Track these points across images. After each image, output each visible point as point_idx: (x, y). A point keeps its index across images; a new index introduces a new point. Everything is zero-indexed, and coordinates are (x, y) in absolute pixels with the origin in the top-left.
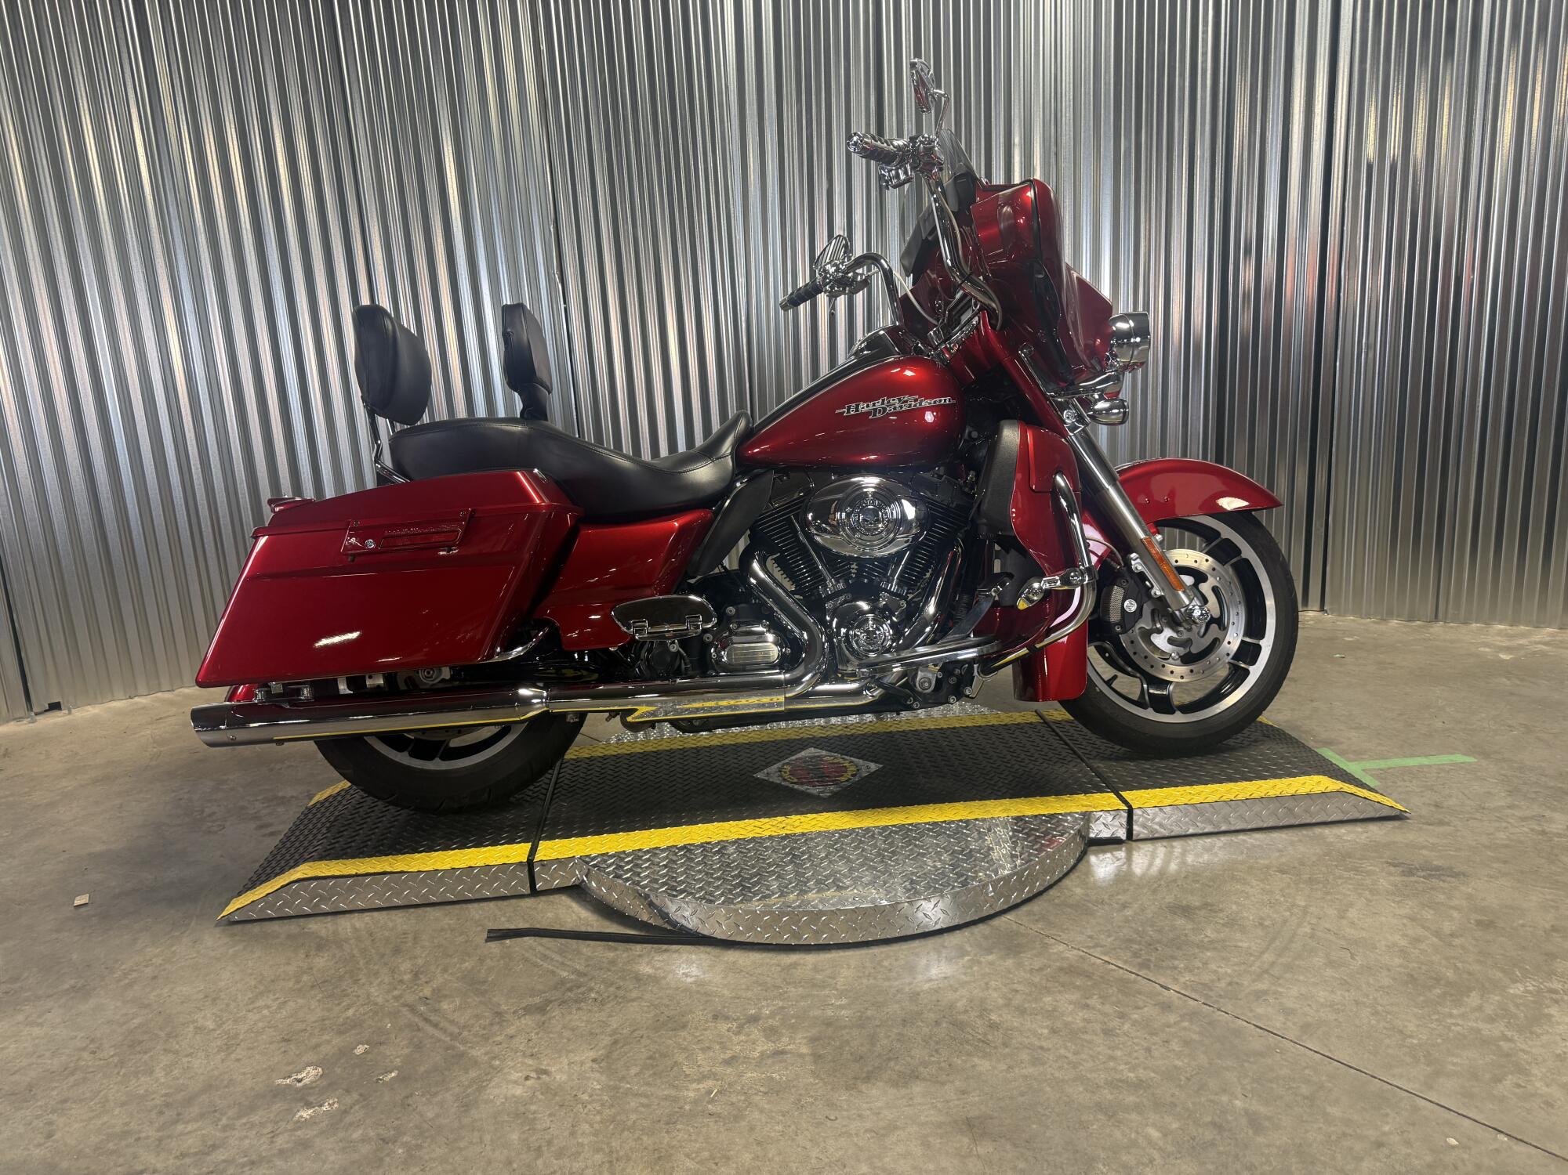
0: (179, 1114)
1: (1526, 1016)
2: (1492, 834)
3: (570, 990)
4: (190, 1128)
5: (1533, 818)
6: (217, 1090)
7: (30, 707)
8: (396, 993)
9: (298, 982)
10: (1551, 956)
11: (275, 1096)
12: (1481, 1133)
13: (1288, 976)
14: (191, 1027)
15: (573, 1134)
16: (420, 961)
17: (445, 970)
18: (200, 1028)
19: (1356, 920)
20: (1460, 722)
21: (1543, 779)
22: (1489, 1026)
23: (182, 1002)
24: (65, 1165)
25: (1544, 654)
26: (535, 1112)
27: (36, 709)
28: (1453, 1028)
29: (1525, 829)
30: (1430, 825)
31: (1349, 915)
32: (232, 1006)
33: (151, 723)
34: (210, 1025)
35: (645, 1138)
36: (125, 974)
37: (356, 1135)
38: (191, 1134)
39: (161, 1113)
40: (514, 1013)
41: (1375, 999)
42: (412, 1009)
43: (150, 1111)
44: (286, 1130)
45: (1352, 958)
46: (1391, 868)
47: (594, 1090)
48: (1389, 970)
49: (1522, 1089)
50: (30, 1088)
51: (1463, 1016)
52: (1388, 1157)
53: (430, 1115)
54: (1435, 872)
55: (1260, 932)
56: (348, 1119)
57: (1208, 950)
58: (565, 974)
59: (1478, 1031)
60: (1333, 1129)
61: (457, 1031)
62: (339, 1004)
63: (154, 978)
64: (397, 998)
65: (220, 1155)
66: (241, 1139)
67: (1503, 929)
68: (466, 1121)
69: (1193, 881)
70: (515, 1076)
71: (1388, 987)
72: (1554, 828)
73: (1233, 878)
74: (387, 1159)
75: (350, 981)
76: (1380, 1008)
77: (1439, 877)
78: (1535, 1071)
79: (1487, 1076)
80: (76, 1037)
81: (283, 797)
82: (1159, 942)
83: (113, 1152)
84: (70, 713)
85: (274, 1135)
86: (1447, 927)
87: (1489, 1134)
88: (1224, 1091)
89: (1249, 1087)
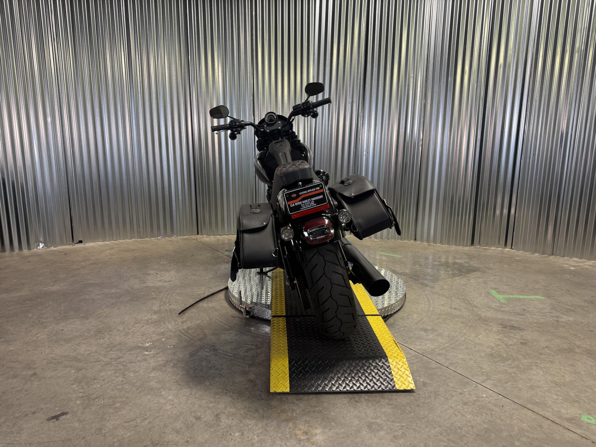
0: (111, 349)
1: (524, 368)
2: (539, 319)
3: (227, 330)
4: (114, 353)
5: (556, 316)
6: (122, 345)
7: (73, 241)
8: (176, 327)
9: (148, 321)
10: (541, 354)
11: (138, 348)
12: (494, 394)
13: (452, 350)
14: (116, 330)
15: (221, 365)
16: (184, 320)
17: (191, 322)
18: (117, 330)
19: (481, 338)
20: (545, 287)
21: (566, 306)
22: (511, 369)
23: (114, 323)
24: (79, 357)
25: (587, 269)
26: (211, 359)
27: (75, 242)
28: (499, 369)
29: (551, 319)
30: (518, 315)
31: (479, 336)
32: (128, 325)
33: (110, 249)
34: (121, 329)
35: (242, 368)
36: (98, 315)
37: (160, 359)
38: (114, 354)
39: (106, 348)
40: (210, 335)
41: (477, 359)
42: (180, 331)
43: (103, 348)
44: (140, 356)
45: (475, 347)
46: (500, 326)
47: (229, 356)
48: (485, 352)
49: (513, 386)
50: (70, 339)
51: (503, 366)
52: (463, 397)
53: (181, 357)
54: (513, 327)
55: (447, 338)
56: (158, 355)
57: (428, 341)
58: (226, 326)
59: (507, 370)
60: (448, 388)
61: (192, 338)
62: (159, 328)
63: (106, 316)
64: (175, 328)
65: (122, 360)
66: (128, 357)
67: (529, 345)
68: (191, 359)
69: (432, 323)
70: (207, 350)
71: (483, 356)
72: (562, 320)
73: (445, 323)
74: (168, 366)
75: (163, 323)
76: (477, 361)
77: (514, 330)
78: (519, 382)
79: (504, 381)
80: (83, 328)
81: (148, 273)
82: (413, 337)
83: (92, 356)
84: (85, 244)
85: (137, 357)
86: (510, 343)
87: (497, 395)
88: (418, 376)
89: (427, 376)
